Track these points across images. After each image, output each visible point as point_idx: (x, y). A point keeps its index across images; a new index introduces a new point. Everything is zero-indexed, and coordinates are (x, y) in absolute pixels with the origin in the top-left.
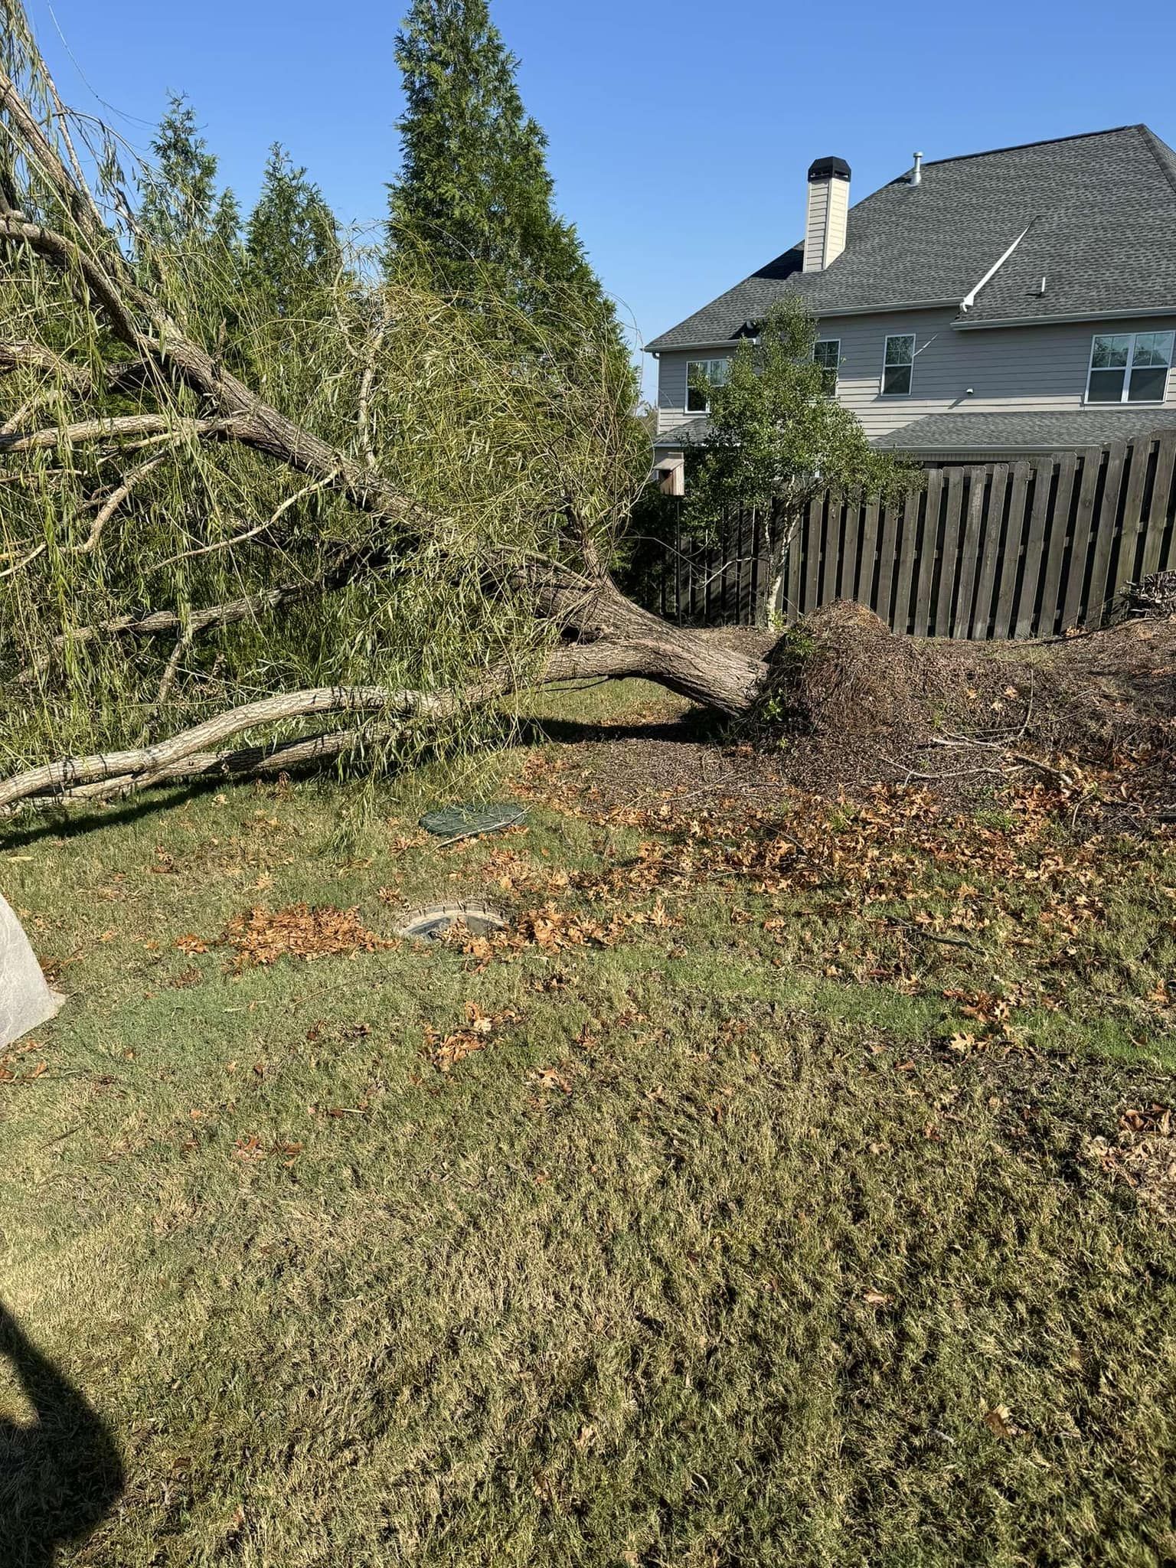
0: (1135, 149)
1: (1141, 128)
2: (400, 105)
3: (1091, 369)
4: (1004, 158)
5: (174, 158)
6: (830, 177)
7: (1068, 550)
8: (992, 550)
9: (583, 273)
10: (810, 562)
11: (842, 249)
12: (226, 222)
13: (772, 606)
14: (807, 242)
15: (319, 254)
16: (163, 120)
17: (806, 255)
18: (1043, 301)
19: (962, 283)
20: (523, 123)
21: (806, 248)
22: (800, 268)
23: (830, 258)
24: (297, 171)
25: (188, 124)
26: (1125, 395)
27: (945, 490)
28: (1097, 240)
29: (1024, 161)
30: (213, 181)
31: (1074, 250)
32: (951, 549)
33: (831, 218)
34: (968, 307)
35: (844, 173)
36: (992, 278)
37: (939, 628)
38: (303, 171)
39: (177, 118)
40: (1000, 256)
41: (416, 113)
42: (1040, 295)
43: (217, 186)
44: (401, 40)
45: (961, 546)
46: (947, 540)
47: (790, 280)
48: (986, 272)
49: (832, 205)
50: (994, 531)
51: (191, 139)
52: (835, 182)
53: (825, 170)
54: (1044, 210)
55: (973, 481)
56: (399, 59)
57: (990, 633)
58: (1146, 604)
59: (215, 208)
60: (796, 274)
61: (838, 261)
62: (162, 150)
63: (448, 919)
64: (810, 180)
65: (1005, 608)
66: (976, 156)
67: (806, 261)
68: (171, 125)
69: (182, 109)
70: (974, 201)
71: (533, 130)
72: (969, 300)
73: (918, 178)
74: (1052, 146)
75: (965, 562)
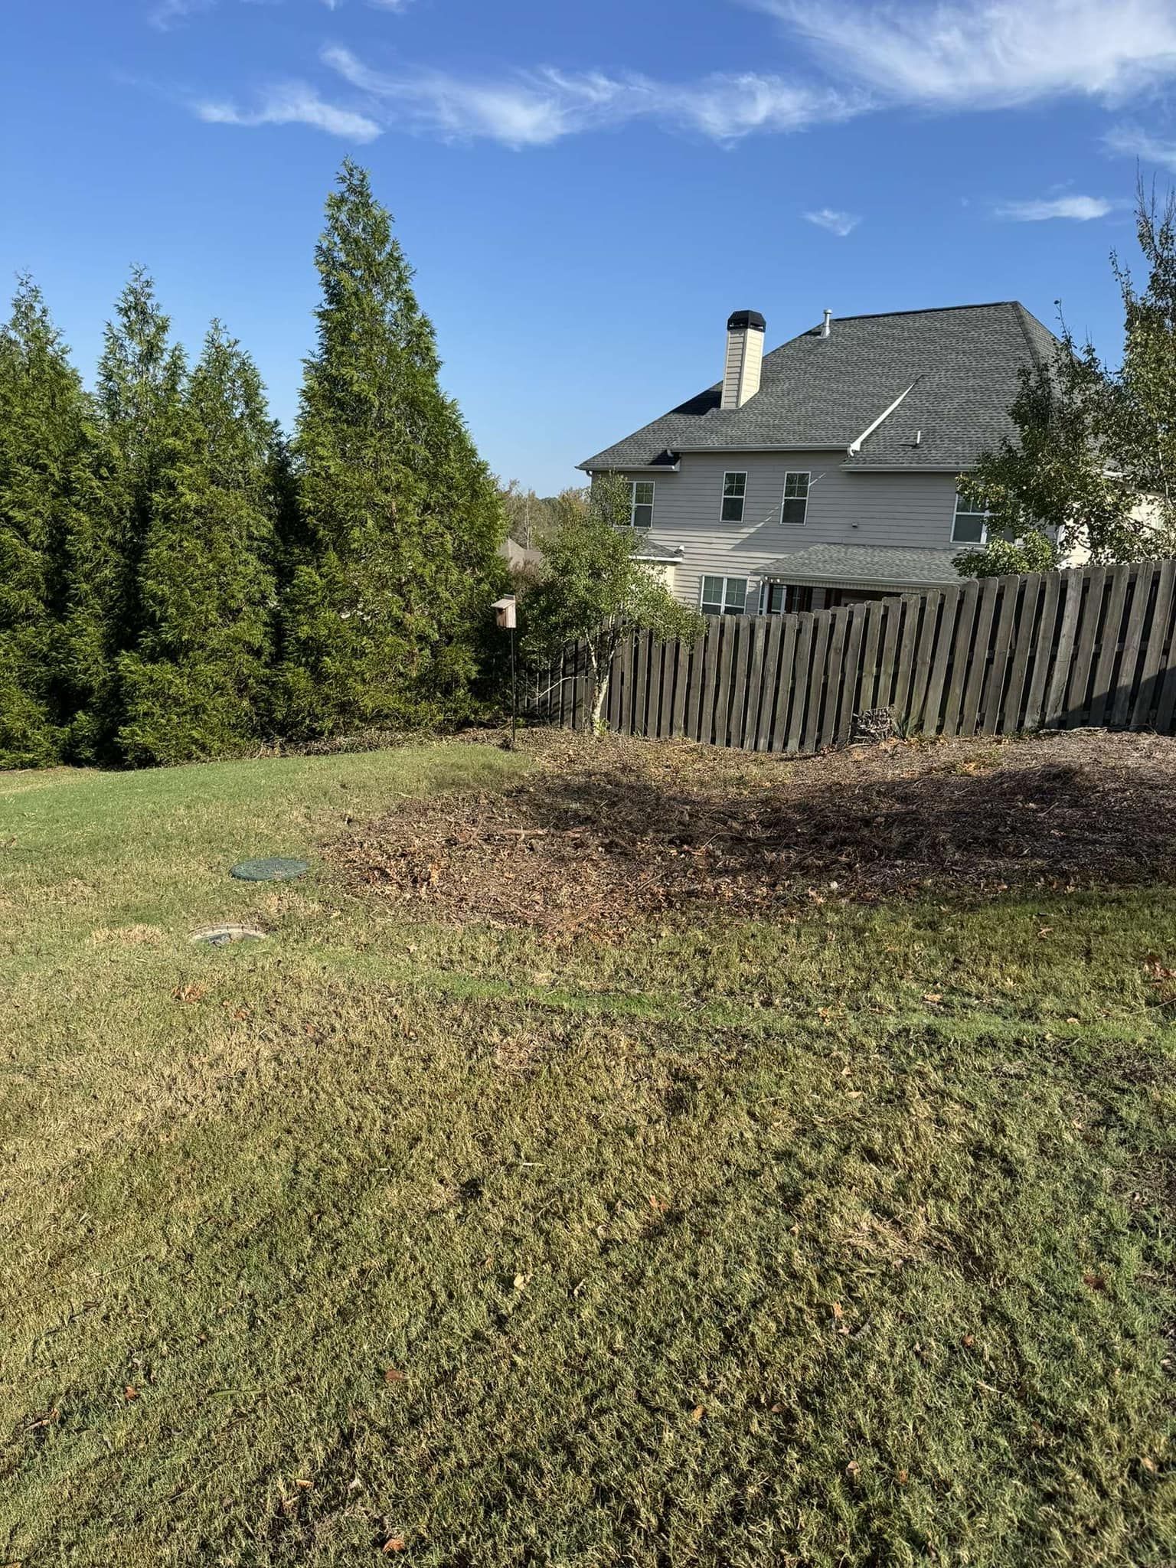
0: (1009, 323)
1: (1015, 305)
2: (319, 297)
3: (956, 513)
4: (900, 321)
5: (133, 316)
6: (746, 327)
7: (825, 685)
8: (770, 682)
9: (461, 439)
10: (639, 680)
11: (756, 390)
12: (175, 370)
13: (597, 716)
14: (725, 383)
15: (247, 406)
16: (125, 288)
17: (724, 394)
18: (918, 451)
19: (852, 430)
20: (417, 317)
21: (725, 387)
22: (718, 405)
23: (745, 398)
24: (232, 341)
25: (147, 290)
26: (984, 536)
27: (737, 632)
28: (968, 401)
29: (917, 325)
30: (166, 337)
31: (949, 408)
32: (741, 679)
33: (746, 364)
34: (855, 452)
35: (758, 324)
36: (878, 427)
37: (734, 741)
38: (236, 342)
39: (137, 286)
40: (886, 408)
41: (330, 303)
42: (915, 446)
43: (169, 341)
44: (319, 248)
45: (748, 677)
46: (738, 671)
47: (709, 415)
48: (872, 422)
49: (747, 351)
50: (772, 666)
51: (149, 302)
52: (751, 333)
53: (741, 322)
54: (928, 370)
55: (757, 626)
56: (318, 263)
57: (770, 747)
58: (863, 733)
59: (167, 358)
60: (715, 410)
61: (752, 400)
62: (125, 312)
63: (230, 935)
64: (729, 329)
65: (780, 727)
66: (878, 316)
67: (723, 399)
68: (133, 291)
69: (143, 278)
70: (872, 356)
71: (424, 324)
72: (856, 446)
73: (828, 331)
74: (941, 313)
75: (752, 690)
